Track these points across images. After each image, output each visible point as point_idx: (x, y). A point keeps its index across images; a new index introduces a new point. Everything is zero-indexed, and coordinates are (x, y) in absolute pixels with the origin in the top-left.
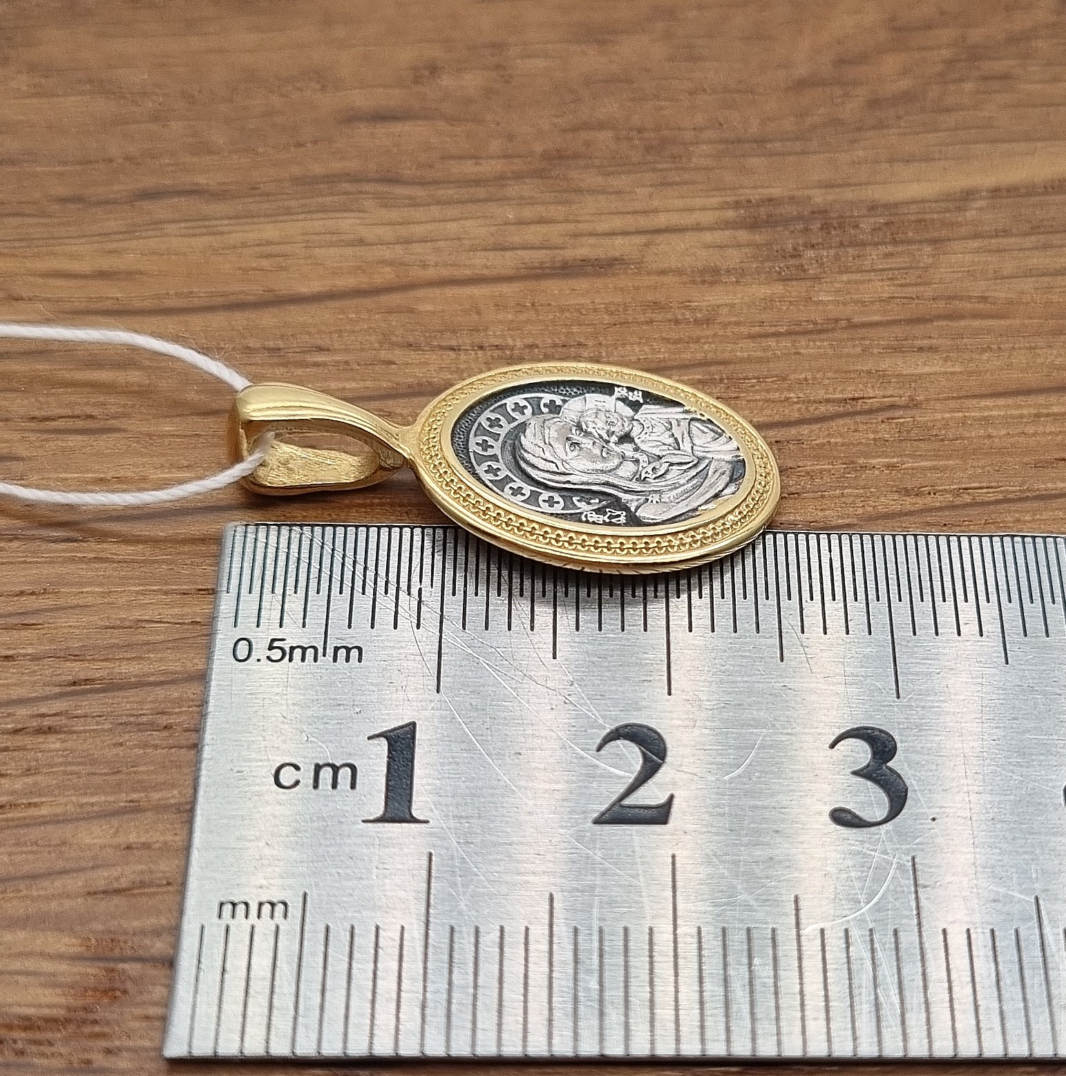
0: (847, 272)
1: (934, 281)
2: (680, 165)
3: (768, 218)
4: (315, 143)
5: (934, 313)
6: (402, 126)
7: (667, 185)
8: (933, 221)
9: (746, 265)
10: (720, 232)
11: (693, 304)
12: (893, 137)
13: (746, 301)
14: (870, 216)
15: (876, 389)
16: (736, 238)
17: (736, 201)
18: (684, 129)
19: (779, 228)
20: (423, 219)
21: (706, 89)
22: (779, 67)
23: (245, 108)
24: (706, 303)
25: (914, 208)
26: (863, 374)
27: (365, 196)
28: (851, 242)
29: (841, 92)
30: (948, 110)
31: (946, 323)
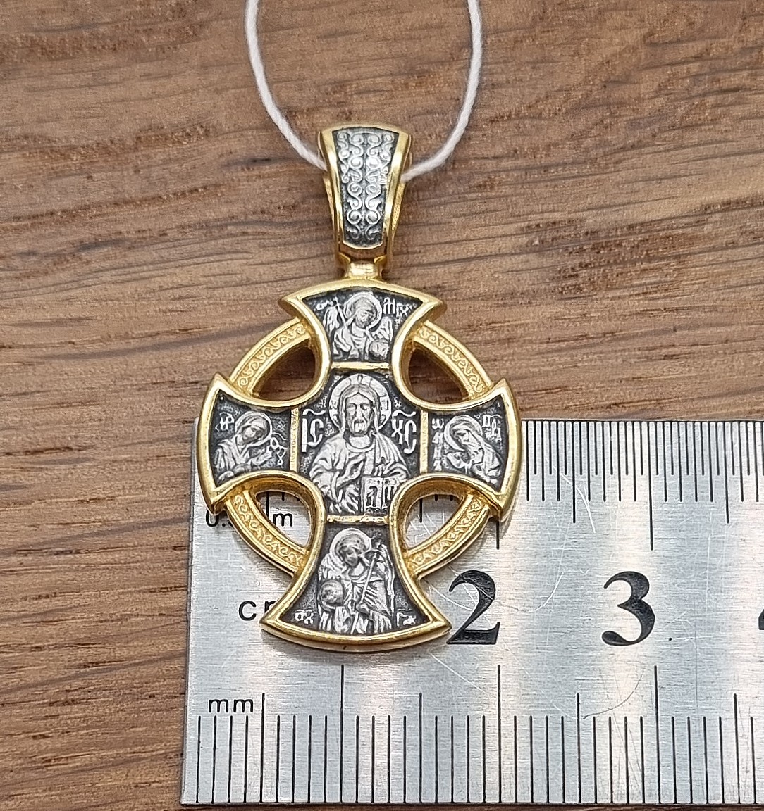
0: (612, 289)
1: (678, 293)
2: (485, 194)
3: (553, 240)
4: (205, 188)
5: (677, 324)
6: (270, 168)
7: (476, 213)
8: (678, 236)
9: (536, 287)
10: (516, 257)
11: (497, 325)
12: (649, 156)
13: (536, 320)
14: (631, 234)
15: (633, 395)
16: (528, 261)
17: (528, 227)
18: (487, 158)
19: (561, 250)
20: (293, 258)
21: (503, 117)
22: (560, 90)
23: (148, 157)
24: (507, 324)
25: (664, 225)
26: (623, 382)
27: (246, 237)
28: (615, 260)
29: (608, 114)
30: (693, 126)
31: (686, 332)
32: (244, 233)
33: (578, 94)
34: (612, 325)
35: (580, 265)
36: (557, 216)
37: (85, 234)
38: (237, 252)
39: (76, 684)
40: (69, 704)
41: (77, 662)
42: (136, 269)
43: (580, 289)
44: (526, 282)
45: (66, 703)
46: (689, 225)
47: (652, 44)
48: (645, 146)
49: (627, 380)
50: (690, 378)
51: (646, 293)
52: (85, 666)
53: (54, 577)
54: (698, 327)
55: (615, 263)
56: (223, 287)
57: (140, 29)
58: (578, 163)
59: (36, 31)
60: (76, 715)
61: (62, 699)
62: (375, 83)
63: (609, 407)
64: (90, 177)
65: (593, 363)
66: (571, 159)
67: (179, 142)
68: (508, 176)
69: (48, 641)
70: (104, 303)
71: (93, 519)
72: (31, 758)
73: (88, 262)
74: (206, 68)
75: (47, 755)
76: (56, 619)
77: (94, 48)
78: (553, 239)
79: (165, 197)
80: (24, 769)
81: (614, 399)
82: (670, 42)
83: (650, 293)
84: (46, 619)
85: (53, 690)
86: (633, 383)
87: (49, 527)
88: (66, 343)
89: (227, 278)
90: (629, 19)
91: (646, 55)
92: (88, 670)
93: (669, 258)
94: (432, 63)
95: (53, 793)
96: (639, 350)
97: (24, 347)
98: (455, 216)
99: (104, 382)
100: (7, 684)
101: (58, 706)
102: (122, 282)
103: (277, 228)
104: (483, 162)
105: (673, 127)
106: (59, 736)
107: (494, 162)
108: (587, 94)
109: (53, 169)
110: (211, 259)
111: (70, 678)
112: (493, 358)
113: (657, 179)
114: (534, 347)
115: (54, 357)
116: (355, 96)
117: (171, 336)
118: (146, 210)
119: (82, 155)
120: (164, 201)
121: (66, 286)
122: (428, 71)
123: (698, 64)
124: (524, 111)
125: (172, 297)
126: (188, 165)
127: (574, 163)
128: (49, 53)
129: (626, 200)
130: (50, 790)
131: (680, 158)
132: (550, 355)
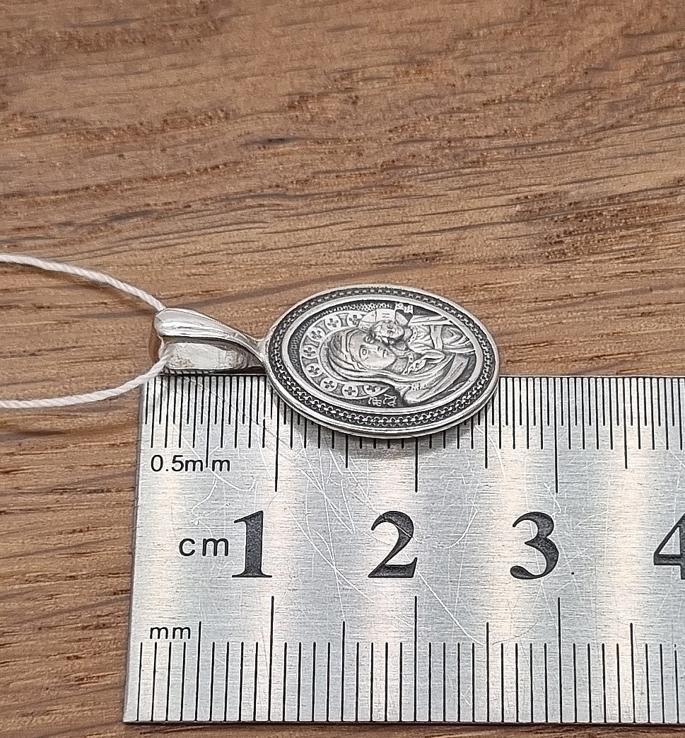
0: (593, 254)
1: (653, 257)
2: (478, 169)
3: (540, 211)
4: (225, 165)
5: (653, 284)
6: (284, 147)
7: (469, 187)
8: (654, 206)
9: (524, 252)
10: (507, 225)
11: (490, 286)
12: (627, 135)
13: (526, 281)
14: (610, 205)
15: (613, 348)
16: (517, 229)
17: (518, 198)
18: (480, 137)
19: (547, 220)
20: (305, 227)
21: (494, 101)
22: (546, 76)
23: (174, 137)
24: (499, 285)
25: (641, 196)
26: (604, 337)
27: (263, 209)
28: (597, 228)
29: (590, 97)
30: (666, 108)
31: (661, 292)
32: (261, 205)
33: (562, 81)
34: (594, 286)
35: (565, 232)
36: (543, 189)
37: (117, 207)
38: (255, 222)
39: (107, 609)
40: (101, 628)
41: (108, 590)
42: (163, 237)
43: (564, 254)
44: (516, 247)
45: (97, 627)
46: (664, 196)
47: (628, 36)
48: (623, 126)
49: (608, 334)
50: (665, 332)
51: (625, 257)
52: (115, 594)
53: (88, 513)
54: (672, 287)
55: (597, 230)
56: (241, 253)
57: (167, 24)
58: (563, 141)
59: (74, 26)
60: (107, 638)
61: (94, 623)
62: (378, 71)
63: (592, 359)
64: (121, 156)
65: (577, 319)
66: (556, 138)
67: (203, 125)
68: (498, 153)
69: (81, 571)
70: (133, 268)
71: (123, 461)
72: (65, 677)
73: (120, 231)
74: (227, 58)
75: (80, 674)
76: (88, 551)
77: (127, 41)
78: (540, 209)
79: (188, 173)
80: (59, 687)
81: (596, 352)
82: (645, 34)
83: (628, 257)
84: (79, 551)
85: (85, 615)
86: (613, 337)
87: (83, 468)
88: (99, 304)
89: (246, 245)
90: (607, 14)
91: (624, 45)
92: (117, 597)
93: (645, 225)
94: (429, 52)
95: (85, 708)
96: (619, 308)
97: (61, 307)
98: (451, 189)
99: (133, 338)
100: (44, 610)
101: (90, 629)
102: (151, 249)
103: (290, 201)
104: (476, 141)
105: (648, 110)
106: (91, 656)
107: (487, 140)
108: (571, 80)
109: (88, 148)
110: (231, 228)
111: (101, 604)
112: (486, 315)
113: (634, 155)
114: (523, 306)
115: (87, 316)
116: (361, 83)
117: (194, 298)
118: (172, 185)
119: (115, 136)
120: (188, 177)
121: (98, 252)
122: (427, 61)
123: (672, 52)
124: (513, 96)
125: (196, 262)
126: (210, 144)
127: (558, 141)
128: (85, 46)
129: (605, 175)
130: (83, 705)
131: (655, 137)
132: (538, 313)
